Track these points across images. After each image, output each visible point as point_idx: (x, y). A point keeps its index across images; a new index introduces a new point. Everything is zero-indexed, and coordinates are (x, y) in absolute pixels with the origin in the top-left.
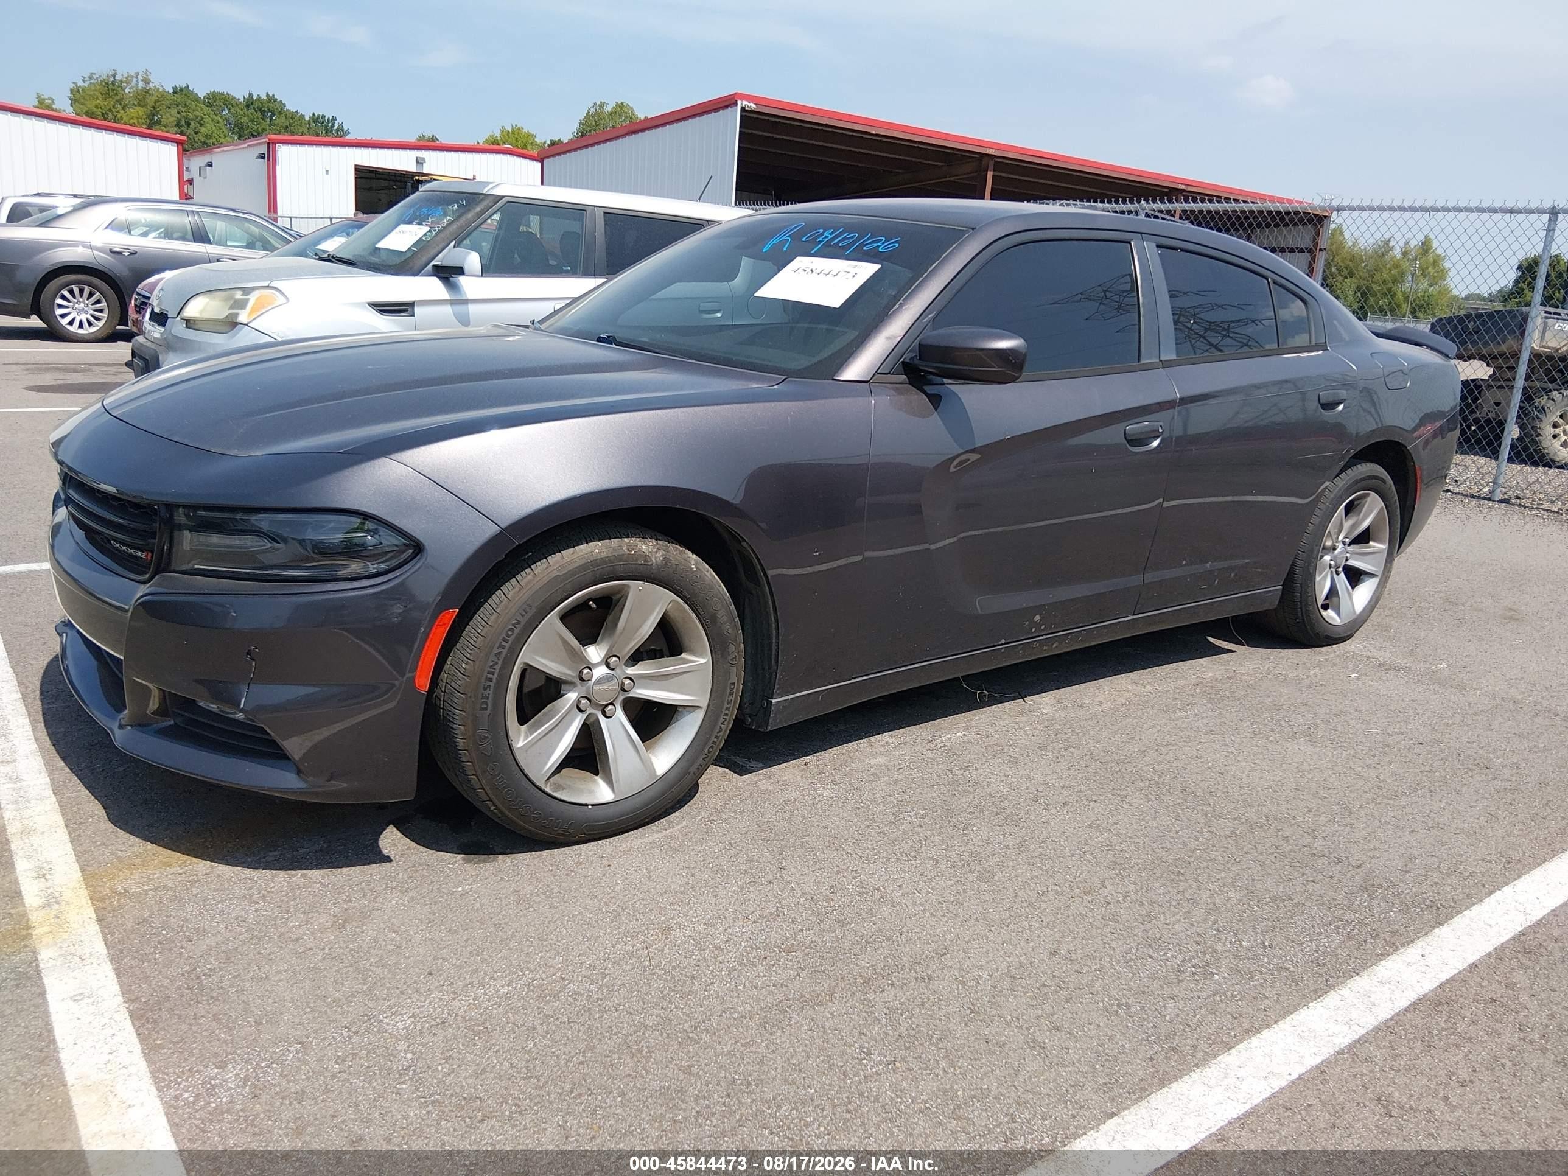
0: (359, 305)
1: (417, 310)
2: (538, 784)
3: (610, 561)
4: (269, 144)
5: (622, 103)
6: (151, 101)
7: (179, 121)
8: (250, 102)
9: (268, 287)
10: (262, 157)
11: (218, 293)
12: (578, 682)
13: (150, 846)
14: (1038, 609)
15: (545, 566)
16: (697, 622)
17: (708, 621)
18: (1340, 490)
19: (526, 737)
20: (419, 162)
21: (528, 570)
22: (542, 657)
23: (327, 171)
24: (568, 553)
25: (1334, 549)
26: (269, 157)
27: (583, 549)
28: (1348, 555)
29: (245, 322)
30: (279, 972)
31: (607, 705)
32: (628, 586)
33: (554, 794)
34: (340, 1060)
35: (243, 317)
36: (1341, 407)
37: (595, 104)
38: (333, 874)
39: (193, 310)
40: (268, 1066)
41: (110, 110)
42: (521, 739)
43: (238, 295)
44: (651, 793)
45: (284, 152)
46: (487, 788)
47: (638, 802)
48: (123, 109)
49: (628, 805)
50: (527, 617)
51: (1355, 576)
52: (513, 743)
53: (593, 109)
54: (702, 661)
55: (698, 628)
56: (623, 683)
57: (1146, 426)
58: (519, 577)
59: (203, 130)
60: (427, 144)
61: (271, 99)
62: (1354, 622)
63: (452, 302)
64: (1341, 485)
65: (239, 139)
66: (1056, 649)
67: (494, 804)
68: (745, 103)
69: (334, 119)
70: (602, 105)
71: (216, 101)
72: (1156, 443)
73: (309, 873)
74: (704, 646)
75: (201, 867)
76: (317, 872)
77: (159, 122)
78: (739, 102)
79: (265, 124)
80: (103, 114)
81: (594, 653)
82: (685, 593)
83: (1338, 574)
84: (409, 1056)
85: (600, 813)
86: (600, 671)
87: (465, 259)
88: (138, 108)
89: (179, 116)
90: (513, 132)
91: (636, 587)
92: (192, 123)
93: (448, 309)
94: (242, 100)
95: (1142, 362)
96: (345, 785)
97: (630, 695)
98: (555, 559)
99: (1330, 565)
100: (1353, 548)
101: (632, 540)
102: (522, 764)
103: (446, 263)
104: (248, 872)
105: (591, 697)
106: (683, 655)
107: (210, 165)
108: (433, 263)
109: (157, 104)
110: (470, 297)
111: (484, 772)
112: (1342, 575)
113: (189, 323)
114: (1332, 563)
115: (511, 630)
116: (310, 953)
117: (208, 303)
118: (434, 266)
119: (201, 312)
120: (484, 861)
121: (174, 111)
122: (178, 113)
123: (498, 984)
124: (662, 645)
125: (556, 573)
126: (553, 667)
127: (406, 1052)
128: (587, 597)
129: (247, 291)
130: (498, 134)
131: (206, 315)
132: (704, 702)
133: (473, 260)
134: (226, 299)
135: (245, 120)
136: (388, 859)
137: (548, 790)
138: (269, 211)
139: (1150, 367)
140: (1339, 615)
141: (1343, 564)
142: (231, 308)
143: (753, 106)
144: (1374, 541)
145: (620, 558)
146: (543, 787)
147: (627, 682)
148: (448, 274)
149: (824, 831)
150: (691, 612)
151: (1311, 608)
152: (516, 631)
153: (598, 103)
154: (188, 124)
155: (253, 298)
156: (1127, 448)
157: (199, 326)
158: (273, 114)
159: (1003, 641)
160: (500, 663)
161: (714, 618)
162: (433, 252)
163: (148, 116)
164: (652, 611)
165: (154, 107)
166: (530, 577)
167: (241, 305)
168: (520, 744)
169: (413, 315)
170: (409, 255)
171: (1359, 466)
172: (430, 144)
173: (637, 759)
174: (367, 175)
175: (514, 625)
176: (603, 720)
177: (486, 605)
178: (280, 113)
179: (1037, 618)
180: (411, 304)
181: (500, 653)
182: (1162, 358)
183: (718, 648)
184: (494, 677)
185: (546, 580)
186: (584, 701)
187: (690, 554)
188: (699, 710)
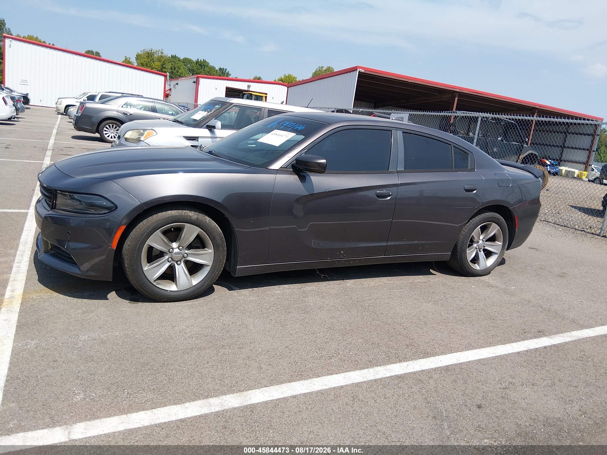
0: (180, 137)
1: (199, 139)
2: (151, 281)
3: (178, 217)
4: (197, 78)
5: (329, 67)
6: (163, 60)
7: (172, 68)
8: (197, 62)
9: (152, 129)
10: (194, 82)
11: (136, 130)
12: (169, 253)
13: (45, 288)
14: (343, 249)
15: (156, 216)
16: (209, 238)
17: (213, 239)
18: (477, 221)
19: (148, 267)
20: (249, 87)
21: (151, 217)
22: (154, 243)
23: (216, 89)
24: (164, 213)
25: (478, 242)
26: (197, 83)
27: (169, 212)
28: (485, 245)
29: (143, 140)
30: (60, 322)
31: (178, 261)
32: (185, 225)
33: (157, 285)
34: (63, 343)
35: (142, 139)
36: (475, 192)
37: (319, 67)
38: (90, 301)
39: (128, 135)
40: (44, 342)
41: (149, 62)
42: (146, 268)
43: (142, 131)
44: (191, 290)
45: (202, 81)
46: (134, 280)
47: (185, 292)
48: (153, 62)
49: (182, 293)
50: (149, 231)
51: (488, 254)
52: (143, 268)
53: (319, 69)
54: (211, 251)
55: (209, 241)
56: (184, 255)
57: (385, 192)
58: (148, 219)
59: (180, 71)
60: (257, 80)
61: (205, 61)
62: (486, 269)
63: (211, 138)
64: (478, 219)
65: (192, 75)
66: (352, 264)
67: (136, 286)
68: (360, 70)
69: (226, 69)
70: (322, 67)
71: (186, 61)
72: (389, 198)
73: (84, 300)
74: (211, 247)
75: (56, 294)
76: (86, 300)
77: (165, 68)
78: (358, 70)
79: (202, 70)
80: (146, 64)
81: (175, 245)
82: (204, 229)
83: (480, 251)
84: (81, 345)
85: (172, 294)
86: (176, 250)
87: (216, 124)
88: (158, 62)
89: (172, 66)
90: (288, 76)
91: (187, 225)
92: (176, 69)
93: (210, 140)
94: (195, 61)
95: (389, 170)
96: (94, 274)
97: (186, 259)
98: (160, 214)
99: (476, 248)
100: (486, 243)
101: (186, 211)
102: (146, 275)
103: (210, 125)
104: (67, 297)
105: (173, 258)
106: (205, 249)
107: (177, 84)
108: (207, 124)
109: (165, 61)
110: (217, 136)
111: (133, 275)
112: (482, 252)
113: (126, 139)
114: (477, 247)
115: (144, 234)
116: (71, 318)
117: (132, 134)
118: (207, 125)
119: (131, 136)
120: (134, 303)
121: (170, 64)
122: (172, 65)
123: (116, 332)
124: (199, 245)
125: (159, 218)
126: (158, 247)
127: (81, 344)
128: (172, 227)
129: (145, 130)
130: (283, 77)
131: (132, 137)
132: (211, 264)
133: (219, 124)
134: (138, 132)
135: (195, 68)
136: (108, 299)
137: (154, 284)
138: (195, 102)
139: (391, 173)
140: (479, 266)
141: (483, 248)
142: (139, 135)
143: (363, 71)
144: (497, 241)
145: (181, 216)
146: (153, 283)
147: (186, 255)
148: (211, 128)
149: (243, 308)
150: (206, 235)
151: (464, 262)
152: (145, 234)
153: (321, 67)
154: (175, 69)
155: (146, 133)
156: (377, 199)
157: (129, 141)
158: (205, 66)
159: (329, 258)
160: (139, 243)
161: (214, 238)
162: (207, 121)
163: (161, 65)
164: (193, 233)
165: (164, 62)
166: (151, 219)
167: (142, 134)
168: (145, 269)
169: (198, 141)
170: (199, 121)
171: (487, 213)
172: (258, 80)
173: (186, 279)
174: (231, 90)
175: (144, 232)
176: (176, 266)
177: (138, 226)
178: (207, 66)
179: (342, 252)
180: (198, 137)
181: (140, 240)
182: (398, 170)
183: (216, 247)
184: (137, 247)
185: (156, 220)
186: (170, 259)
187: (207, 217)
188: (209, 266)
